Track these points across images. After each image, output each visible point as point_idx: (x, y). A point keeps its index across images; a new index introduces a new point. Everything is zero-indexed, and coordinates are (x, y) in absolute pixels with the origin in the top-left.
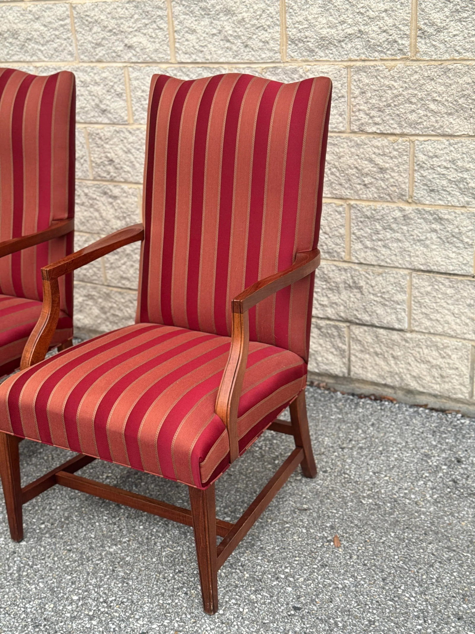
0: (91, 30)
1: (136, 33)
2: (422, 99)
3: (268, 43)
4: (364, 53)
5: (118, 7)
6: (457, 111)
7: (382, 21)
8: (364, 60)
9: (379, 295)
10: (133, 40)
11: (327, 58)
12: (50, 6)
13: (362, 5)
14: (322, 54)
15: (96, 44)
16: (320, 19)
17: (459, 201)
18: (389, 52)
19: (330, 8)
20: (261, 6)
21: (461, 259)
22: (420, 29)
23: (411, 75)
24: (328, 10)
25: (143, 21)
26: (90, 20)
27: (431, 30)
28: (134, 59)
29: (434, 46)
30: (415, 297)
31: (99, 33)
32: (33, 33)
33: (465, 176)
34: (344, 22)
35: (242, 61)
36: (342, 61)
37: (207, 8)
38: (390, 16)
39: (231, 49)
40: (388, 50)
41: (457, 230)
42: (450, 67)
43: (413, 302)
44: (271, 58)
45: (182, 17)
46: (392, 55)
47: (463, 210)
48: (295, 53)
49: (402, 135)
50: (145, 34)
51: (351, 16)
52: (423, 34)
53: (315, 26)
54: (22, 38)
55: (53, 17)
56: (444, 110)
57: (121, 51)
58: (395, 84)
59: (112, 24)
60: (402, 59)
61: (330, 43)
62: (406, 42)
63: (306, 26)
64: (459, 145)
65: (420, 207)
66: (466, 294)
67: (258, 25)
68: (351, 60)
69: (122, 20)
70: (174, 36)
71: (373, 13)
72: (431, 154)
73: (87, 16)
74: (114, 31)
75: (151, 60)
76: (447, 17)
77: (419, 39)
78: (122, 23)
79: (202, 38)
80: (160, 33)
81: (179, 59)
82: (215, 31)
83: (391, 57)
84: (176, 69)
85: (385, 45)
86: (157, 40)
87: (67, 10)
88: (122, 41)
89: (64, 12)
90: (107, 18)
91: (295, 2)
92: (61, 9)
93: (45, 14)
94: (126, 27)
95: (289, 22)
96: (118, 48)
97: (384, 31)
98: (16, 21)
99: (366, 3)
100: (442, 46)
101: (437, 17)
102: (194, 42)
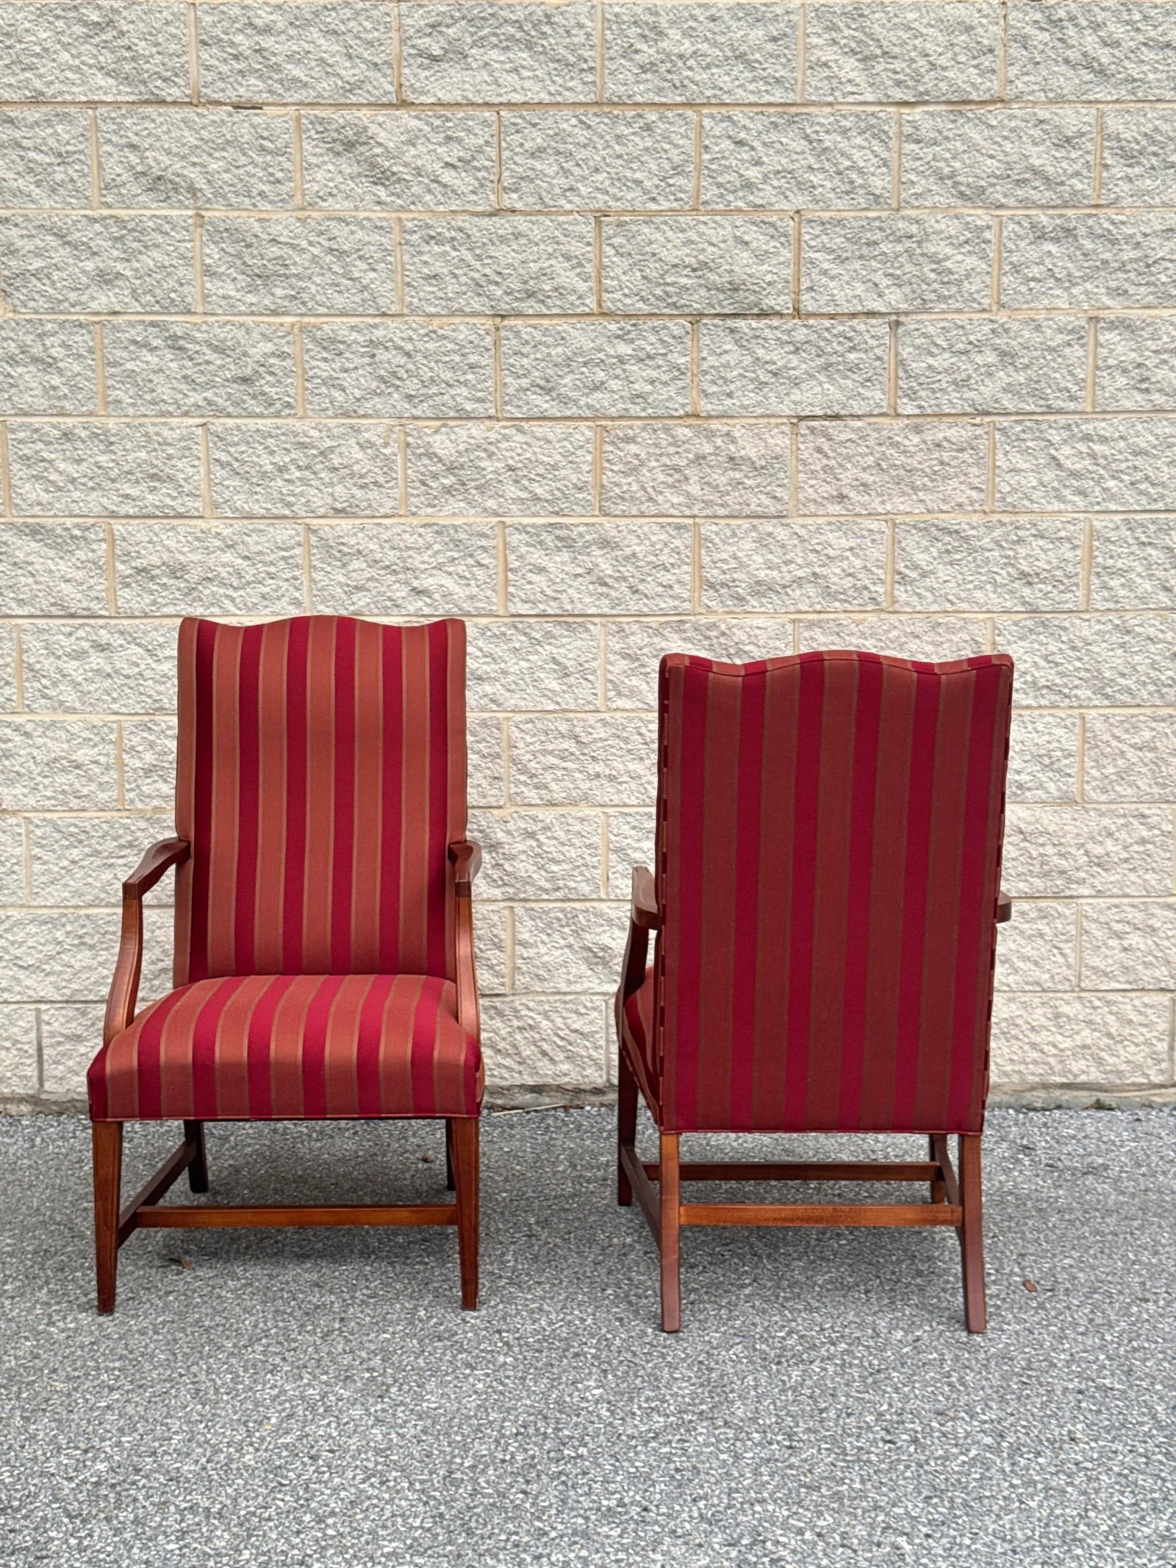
0: (344, 565)
1: (434, 572)
3: (671, 587)
4: (819, 603)
5: (405, 531)
7: (846, 562)
8: (820, 612)
10: (427, 582)
11: (763, 609)
12: (262, 527)
13: (817, 541)
14: (755, 603)
15: (356, 587)
16: (754, 557)
18: (856, 602)
19: (769, 544)
20: (662, 537)
22: (899, 573)
23: (889, 631)
24: (765, 546)
25: (449, 554)
26: (346, 549)
27: (914, 575)
28: (427, 611)
29: (918, 595)
31: (362, 570)
32: (220, 569)
34: (790, 562)
35: (627, 613)
36: (786, 613)
37: (569, 537)
38: (857, 556)
39: (608, 596)
40: (855, 599)
42: (941, 621)
44: (676, 608)
45: (524, 549)
46: (860, 605)
48: (714, 602)
50: (450, 574)
51: (801, 554)
52: (904, 580)
53: (748, 566)
54: (194, 576)
55: (266, 545)
57: (403, 598)
58: (866, 643)
59: (391, 556)
60: (874, 611)
61: (770, 589)
62: (880, 589)
63: (734, 566)
67: (657, 563)
68: (799, 612)
69: (411, 552)
70: (506, 576)
71: (833, 552)
73: (343, 544)
74: (394, 567)
76: (935, 559)
77: (897, 586)
78: (410, 557)
79: (558, 580)
80: (480, 573)
81: (513, 611)
82: (580, 571)
83: (857, 608)
84: (505, 625)
85: (851, 592)
86: (473, 582)
87: (298, 534)
88: (407, 583)
89: (291, 537)
90: (382, 548)
91: (717, 534)
92: (284, 533)
93: (248, 539)
94: (416, 563)
95: (706, 560)
96: (398, 594)
97: (850, 575)
98: (185, 549)
99: (824, 538)
100: (928, 594)
101: (921, 558)
102: (544, 585)
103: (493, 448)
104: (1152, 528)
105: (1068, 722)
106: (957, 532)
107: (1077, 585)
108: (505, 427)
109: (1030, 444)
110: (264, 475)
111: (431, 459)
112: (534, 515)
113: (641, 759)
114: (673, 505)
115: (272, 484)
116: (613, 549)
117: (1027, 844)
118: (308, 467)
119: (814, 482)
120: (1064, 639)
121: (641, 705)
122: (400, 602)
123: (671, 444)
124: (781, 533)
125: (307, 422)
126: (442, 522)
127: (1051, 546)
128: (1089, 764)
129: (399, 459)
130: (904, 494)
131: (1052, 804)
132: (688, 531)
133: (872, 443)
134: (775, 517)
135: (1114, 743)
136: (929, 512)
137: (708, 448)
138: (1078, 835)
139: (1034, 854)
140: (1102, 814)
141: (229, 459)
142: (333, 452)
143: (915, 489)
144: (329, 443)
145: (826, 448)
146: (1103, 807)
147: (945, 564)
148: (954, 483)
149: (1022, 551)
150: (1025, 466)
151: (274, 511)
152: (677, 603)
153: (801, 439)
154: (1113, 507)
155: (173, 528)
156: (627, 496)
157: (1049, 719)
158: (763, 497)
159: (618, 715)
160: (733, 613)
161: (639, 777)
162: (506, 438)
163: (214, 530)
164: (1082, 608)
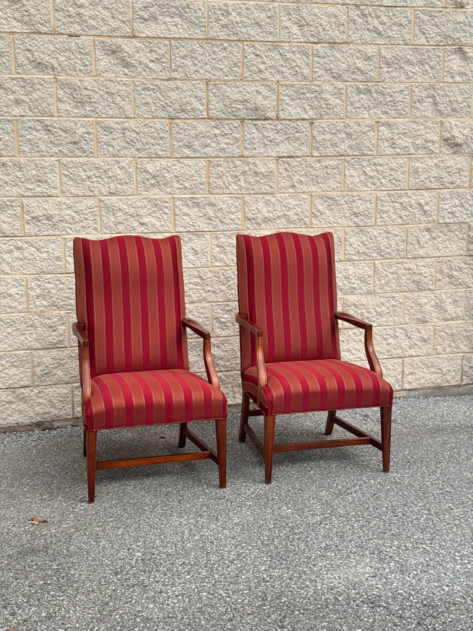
0: (114, 214)
1: (148, 216)
3: (234, 220)
4: (286, 225)
5: (137, 201)
7: (295, 210)
8: (286, 228)
10: (146, 220)
11: (267, 228)
12: (82, 200)
14: (264, 226)
15: (119, 223)
19: (269, 203)
20: (231, 202)
22: (313, 213)
24: (267, 204)
25: (153, 209)
26: (115, 208)
27: (318, 214)
28: (145, 231)
29: (320, 221)
31: (121, 216)
32: (66, 217)
34: (276, 210)
35: (219, 230)
36: (275, 229)
37: (198, 202)
38: (299, 207)
39: (212, 224)
40: (298, 223)
42: (327, 230)
44: (236, 228)
46: (300, 225)
48: (250, 225)
50: (154, 217)
51: (280, 207)
52: (315, 216)
53: (262, 212)
54: (56, 219)
55: (84, 207)
59: (132, 210)
60: (305, 227)
61: (269, 220)
62: (307, 219)
63: (257, 212)
67: (230, 211)
68: (280, 228)
69: (139, 209)
70: (175, 217)
71: (291, 206)
74: (133, 215)
76: (325, 208)
77: (313, 218)
79: (194, 219)
80: (165, 217)
81: (178, 230)
82: (201, 215)
85: (297, 221)
86: (162, 220)
87: (96, 203)
88: (138, 221)
89: (93, 204)
90: (128, 207)
91: (250, 200)
92: (91, 202)
93: (77, 205)
94: (141, 213)
95: (247, 210)
96: (135, 225)
97: (297, 214)
98: (52, 209)
99: (287, 201)
100: (323, 221)
101: (320, 208)
102: (189, 220)
103: (169, 169)
104: (396, 196)
105: (369, 265)
106: (333, 198)
107: (372, 216)
108: (174, 161)
109: (356, 166)
110: (82, 180)
111: (146, 173)
112: (185, 194)
113: (224, 284)
114: (235, 190)
115: (86, 183)
116: (213, 206)
118: (100, 177)
119: (284, 181)
120: (368, 236)
121: (224, 264)
122: (135, 228)
123: (234, 167)
124: (273, 200)
125: (99, 159)
126: (151, 197)
127: (364, 203)
128: (376, 280)
129: (134, 173)
130: (314, 185)
131: (364, 294)
132: (240, 199)
133: (304, 166)
134: (271, 194)
135: (384, 272)
136: (323, 191)
137: (247, 169)
138: (373, 305)
139: (359, 312)
140: (380, 297)
141: (69, 173)
142: (109, 171)
143: (318, 183)
144: (107, 167)
145: (288, 168)
146: (381, 295)
147: (328, 210)
148: (331, 181)
149: (354, 205)
150: (355, 174)
151: (87, 194)
152: (237, 226)
153: (279, 165)
154: (383, 189)
155: (47, 201)
156: (218, 187)
157: (363, 264)
158: (266, 186)
159: (216, 268)
160: (256, 229)
161: (224, 291)
162: (174, 165)
163: (63, 201)
164: (374, 225)
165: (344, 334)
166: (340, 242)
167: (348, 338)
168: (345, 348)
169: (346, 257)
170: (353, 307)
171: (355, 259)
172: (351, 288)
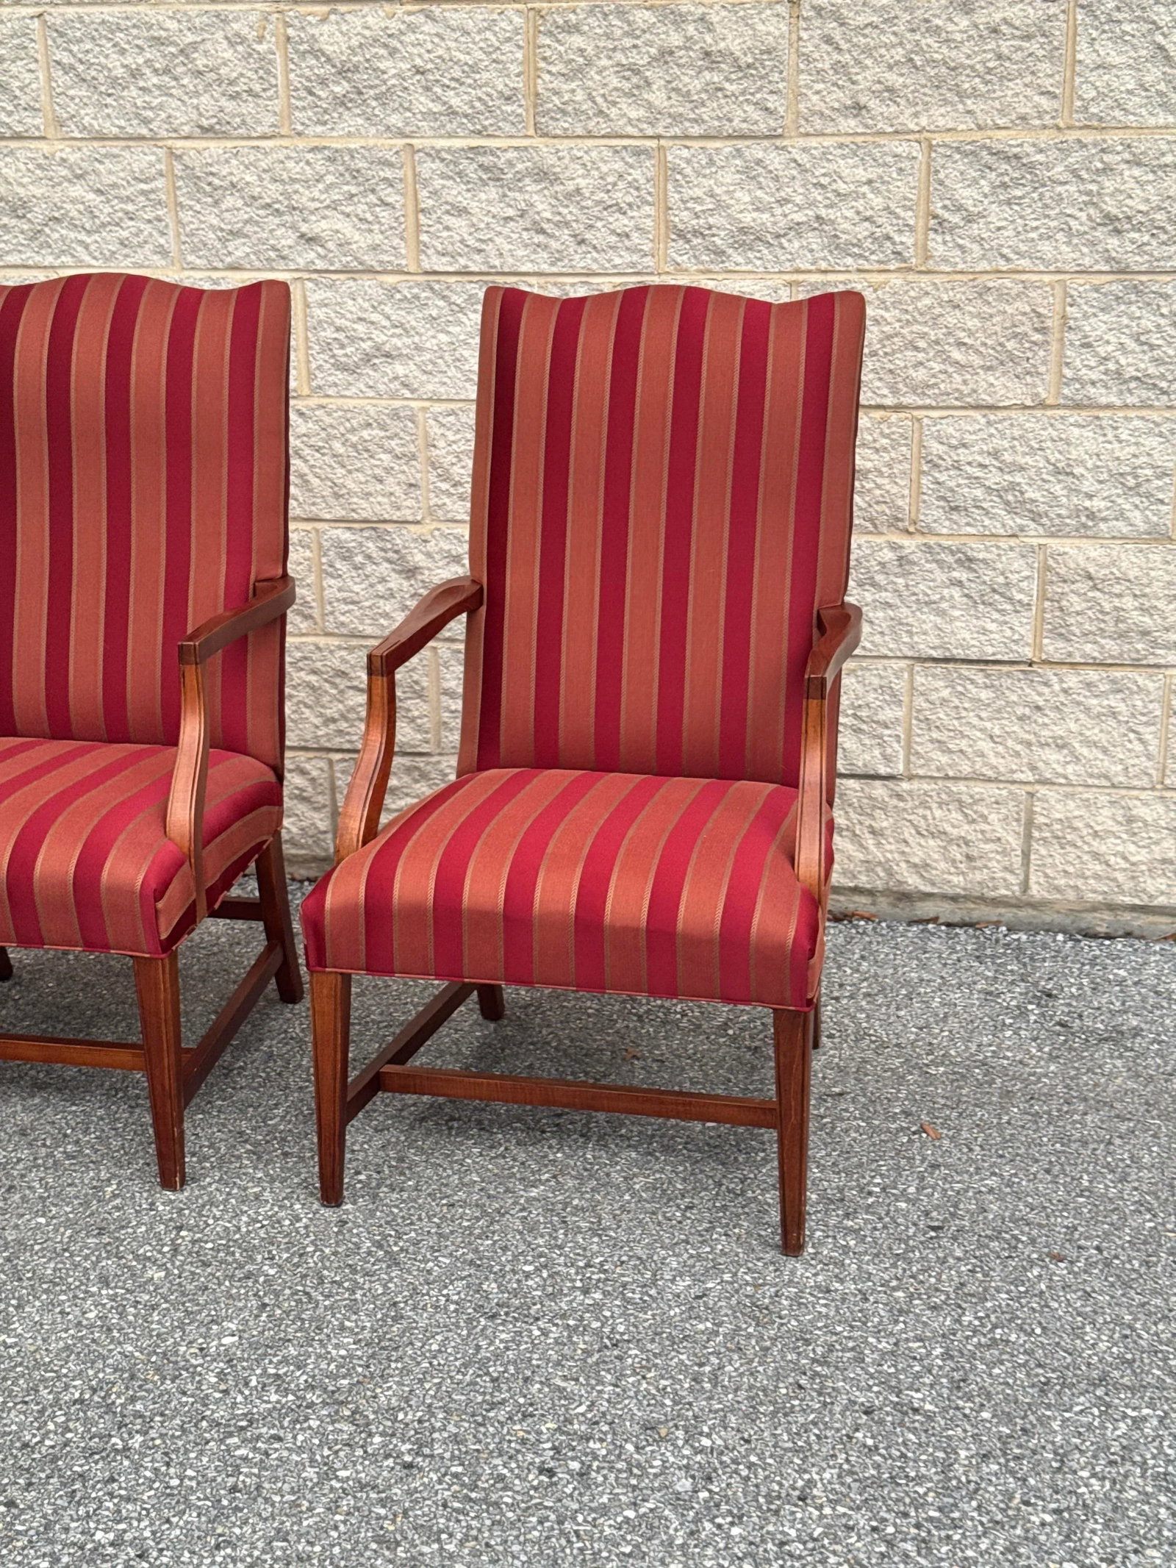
0: (216, 203)
1: (328, 213)
2: (937, 342)
3: (627, 236)
4: (824, 259)
5: (288, 158)
6: (1002, 363)
7: (862, 201)
8: (825, 272)
9: (850, 712)
10: (319, 227)
11: (749, 267)
12: (115, 151)
13: (823, 171)
14: (740, 260)
15: (231, 232)
16: (738, 194)
17: (1004, 526)
18: (873, 257)
19: (759, 175)
20: (616, 166)
21: (1008, 633)
22: (935, 217)
23: (918, 298)
24: (753, 178)
25: (346, 188)
26: (216, 182)
27: (955, 219)
28: (320, 265)
29: (961, 247)
30: (918, 711)
31: (238, 209)
32: (68, 206)
33: (1018, 479)
34: (786, 201)
35: (571, 271)
36: (780, 272)
37: (495, 166)
38: (877, 192)
39: (546, 247)
40: (873, 253)
41: (1001, 580)
42: (991, 284)
43: (914, 722)
44: (634, 264)
45: (438, 183)
46: (879, 262)
47: (1013, 542)
48: (685, 257)
49: (898, 408)
50: (348, 216)
51: (801, 190)
52: (942, 226)
53: (728, 207)
54: (38, 214)
55: (122, 174)
56: (978, 361)
57: (290, 247)
58: (887, 315)
59: (272, 192)
60: (899, 270)
61: (758, 239)
62: (907, 239)
63: (711, 206)
64: (1006, 424)
65: (932, 541)
66: (1014, 698)
67: (609, 203)
68: (798, 271)
69: (297, 186)
70: (417, 220)
71: (845, 186)
72: (954, 442)
73: (212, 174)
74: (277, 206)
75: (360, 267)
76: (986, 196)
77: (932, 235)
78: (296, 192)
79: (482, 226)
80: (384, 214)
81: (427, 267)
82: (511, 212)
83: (876, 266)
84: (418, 284)
85: (867, 244)
86: (376, 227)
87: (159, 161)
88: (294, 227)
89: (151, 165)
90: (261, 179)
91: (688, 161)
92: (143, 158)
93: (101, 167)
94: (304, 200)
95: (674, 197)
96: (283, 242)
97: (867, 219)
98: (25, 180)
99: (832, 167)
100: (975, 247)
101: (966, 195)
102: (464, 232)
103: (395, 43)
105: (1164, 429)
106: (1016, 157)
108: (410, 13)
109: (1127, 27)
110: (114, 81)
111: (317, 58)
112: (450, 136)
114: (630, 120)
115: (125, 93)
116: (551, 183)
117: (1098, 594)
118: (167, 71)
119: (820, 86)
120: (1165, 311)
122: (286, 252)
123: (626, 34)
124: (775, 160)
125: (162, 9)
126: (334, 145)
127: (1151, 177)
129: (278, 58)
130: (946, 102)
131: (1136, 540)
132: (650, 158)
133: (901, 28)
134: (767, 137)
136: (980, 128)
137: (676, 39)
139: (1107, 607)
141: (72, 61)
142: (196, 50)
143: (961, 95)
144: (190, 38)
145: (838, 37)
147: (1000, 203)
148: (1017, 85)
149: (1109, 185)
150: (1118, 60)
151: (130, 130)
153: (803, 24)
155: (12, 153)
156: (570, 109)
157: (1137, 423)
158: (750, 108)
160: (710, 271)
162: (412, 28)
163: (58, 154)
165: (1046, 684)
166: (1043, 330)
167: (1062, 698)
168: (1045, 733)
169: (1066, 391)
170: (1083, 586)
171: (1103, 400)
172: (1077, 512)
